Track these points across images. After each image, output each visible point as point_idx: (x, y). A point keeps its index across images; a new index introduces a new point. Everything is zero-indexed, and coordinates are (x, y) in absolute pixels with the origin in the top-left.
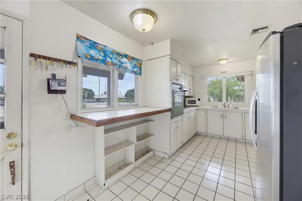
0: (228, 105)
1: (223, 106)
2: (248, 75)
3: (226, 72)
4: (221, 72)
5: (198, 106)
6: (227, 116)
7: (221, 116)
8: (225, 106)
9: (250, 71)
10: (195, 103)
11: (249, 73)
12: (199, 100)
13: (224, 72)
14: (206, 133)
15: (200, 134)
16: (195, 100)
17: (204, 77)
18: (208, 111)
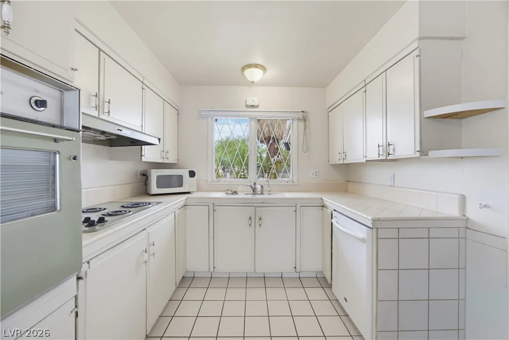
0: (262, 186)
1: (252, 190)
2: (298, 119)
3: (257, 106)
4: (247, 106)
5: (189, 193)
6: (263, 218)
7: (250, 219)
8: (254, 190)
9: (303, 111)
10: (181, 185)
11: (300, 115)
12: (192, 174)
13: (253, 106)
14: (212, 270)
15: (194, 277)
16: (182, 176)
17: (207, 113)
18: (216, 208)
